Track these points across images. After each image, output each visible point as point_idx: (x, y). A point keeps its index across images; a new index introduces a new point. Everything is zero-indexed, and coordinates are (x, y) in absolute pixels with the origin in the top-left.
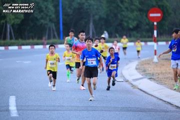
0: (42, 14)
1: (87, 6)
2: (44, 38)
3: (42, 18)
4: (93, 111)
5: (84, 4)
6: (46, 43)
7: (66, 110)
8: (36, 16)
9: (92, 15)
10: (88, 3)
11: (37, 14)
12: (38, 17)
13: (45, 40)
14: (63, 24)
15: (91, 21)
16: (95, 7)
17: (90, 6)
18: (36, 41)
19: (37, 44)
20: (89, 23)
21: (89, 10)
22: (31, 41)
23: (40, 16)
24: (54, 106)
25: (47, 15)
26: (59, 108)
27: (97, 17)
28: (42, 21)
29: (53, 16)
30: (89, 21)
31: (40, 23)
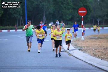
0: (15, 11)
1: (41, 6)
2: (16, 25)
3: (14, 13)
4: (45, 69)
5: (40, 5)
6: (17, 28)
7: (29, 69)
8: (11, 12)
9: (44, 11)
10: (42, 4)
11: (11, 11)
12: (12, 13)
13: (16, 26)
14: (27, 17)
15: (44, 15)
16: (46, 7)
17: (43, 6)
18: (11, 27)
19: (12, 29)
20: (43, 17)
21: (43, 9)
22: (8, 27)
23: (13, 12)
24: (22, 66)
25: (17, 12)
26: (25, 68)
27: (47, 13)
28: (15, 15)
29: (21, 12)
30: (43, 15)
31: (13, 16)
